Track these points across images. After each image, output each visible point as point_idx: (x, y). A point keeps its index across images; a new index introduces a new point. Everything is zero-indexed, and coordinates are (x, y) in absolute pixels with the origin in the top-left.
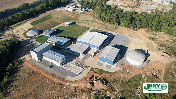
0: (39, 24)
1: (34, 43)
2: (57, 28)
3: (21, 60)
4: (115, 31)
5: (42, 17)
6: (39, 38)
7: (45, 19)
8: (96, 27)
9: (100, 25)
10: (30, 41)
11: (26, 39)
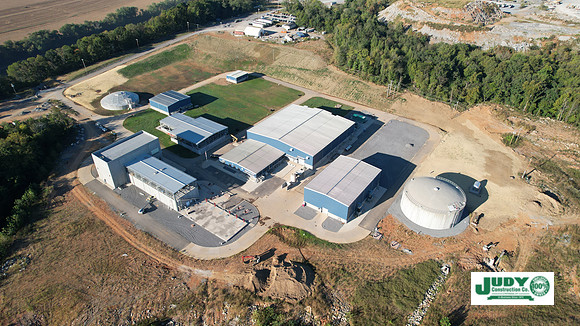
0: (146, 74)
1: (117, 131)
2: (199, 88)
3: (66, 181)
4: (388, 106)
5: (160, 51)
6: (136, 118)
7: (167, 58)
8: (325, 92)
9: (341, 86)
10: (106, 126)
11: (96, 117)
